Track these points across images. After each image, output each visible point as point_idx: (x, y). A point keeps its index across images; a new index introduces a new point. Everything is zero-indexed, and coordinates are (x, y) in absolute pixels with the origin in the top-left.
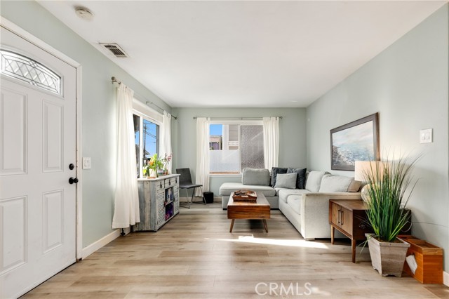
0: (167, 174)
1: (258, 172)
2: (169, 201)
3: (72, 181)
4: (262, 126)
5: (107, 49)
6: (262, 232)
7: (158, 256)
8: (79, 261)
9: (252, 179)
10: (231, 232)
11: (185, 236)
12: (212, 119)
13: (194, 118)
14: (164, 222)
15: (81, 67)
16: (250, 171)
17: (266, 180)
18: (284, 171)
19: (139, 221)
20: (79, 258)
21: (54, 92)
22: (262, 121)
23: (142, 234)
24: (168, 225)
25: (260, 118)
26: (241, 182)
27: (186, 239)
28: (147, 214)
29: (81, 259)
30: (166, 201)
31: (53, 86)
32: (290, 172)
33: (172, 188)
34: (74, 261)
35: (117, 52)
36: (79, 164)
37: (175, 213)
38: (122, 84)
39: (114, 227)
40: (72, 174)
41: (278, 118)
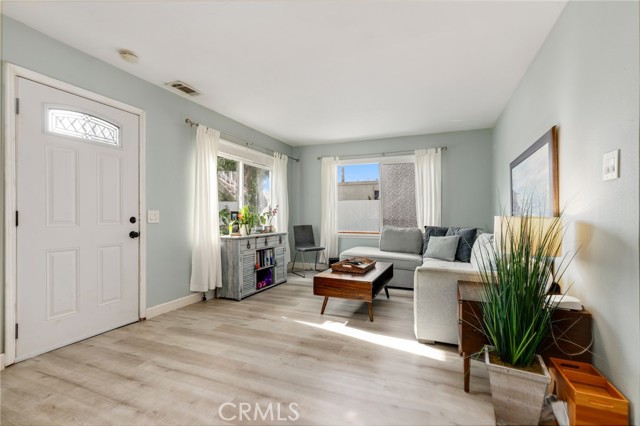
0: (270, 231)
1: (402, 232)
2: (267, 265)
3: (134, 235)
4: (413, 164)
5: (175, 88)
6: (365, 320)
7: (213, 328)
8: (142, 320)
9: (392, 241)
10: (322, 313)
11: (262, 311)
12: (342, 158)
13: (319, 158)
14: (254, 290)
15: (145, 114)
16: (391, 231)
17: (415, 246)
18: (443, 232)
19: (220, 285)
20: (142, 317)
21: (112, 143)
22: (413, 156)
23: (224, 301)
24: (260, 296)
25: (411, 152)
26: (377, 247)
27: (260, 314)
28: (230, 278)
29: (145, 319)
30: (262, 264)
31: (110, 137)
32: (450, 235)
33: (272, 249)
34: (137, 319)
35: (188, 90)
36: (143, 218)
37: (277, 281)
38: (200, 126)
39: (192, 289)
40: (134, 228)
41: (439, 150)
